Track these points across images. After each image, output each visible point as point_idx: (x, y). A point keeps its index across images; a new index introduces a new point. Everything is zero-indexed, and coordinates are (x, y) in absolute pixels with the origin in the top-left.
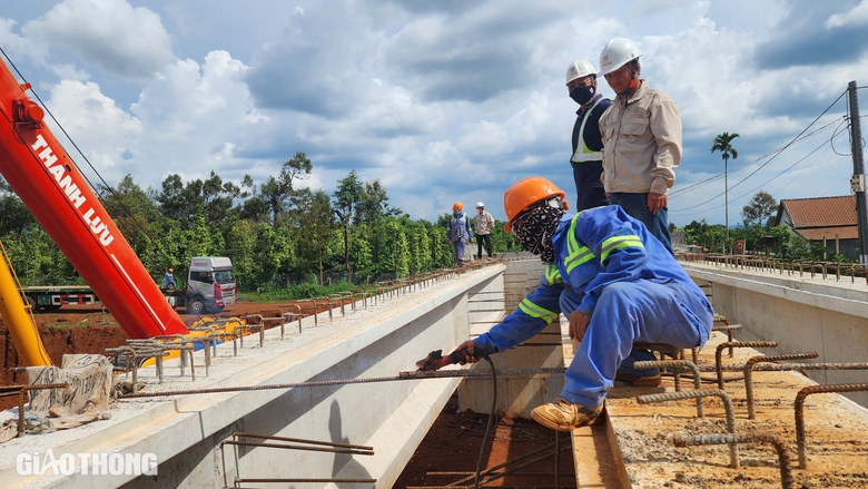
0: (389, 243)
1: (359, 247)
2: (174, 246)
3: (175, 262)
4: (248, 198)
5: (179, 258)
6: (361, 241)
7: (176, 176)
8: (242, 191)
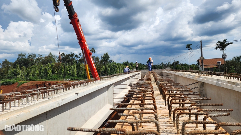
0: (114, 68)
1: (108, 69)
2: (68, 69)
3: (69, 73)
4: (80, 58)
5: (69, 71)
6: (108, 68)
7: (63, 53)
8: (79, 56)
